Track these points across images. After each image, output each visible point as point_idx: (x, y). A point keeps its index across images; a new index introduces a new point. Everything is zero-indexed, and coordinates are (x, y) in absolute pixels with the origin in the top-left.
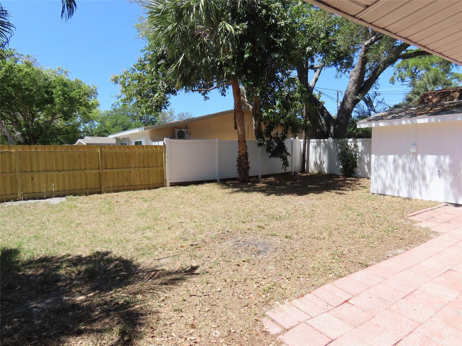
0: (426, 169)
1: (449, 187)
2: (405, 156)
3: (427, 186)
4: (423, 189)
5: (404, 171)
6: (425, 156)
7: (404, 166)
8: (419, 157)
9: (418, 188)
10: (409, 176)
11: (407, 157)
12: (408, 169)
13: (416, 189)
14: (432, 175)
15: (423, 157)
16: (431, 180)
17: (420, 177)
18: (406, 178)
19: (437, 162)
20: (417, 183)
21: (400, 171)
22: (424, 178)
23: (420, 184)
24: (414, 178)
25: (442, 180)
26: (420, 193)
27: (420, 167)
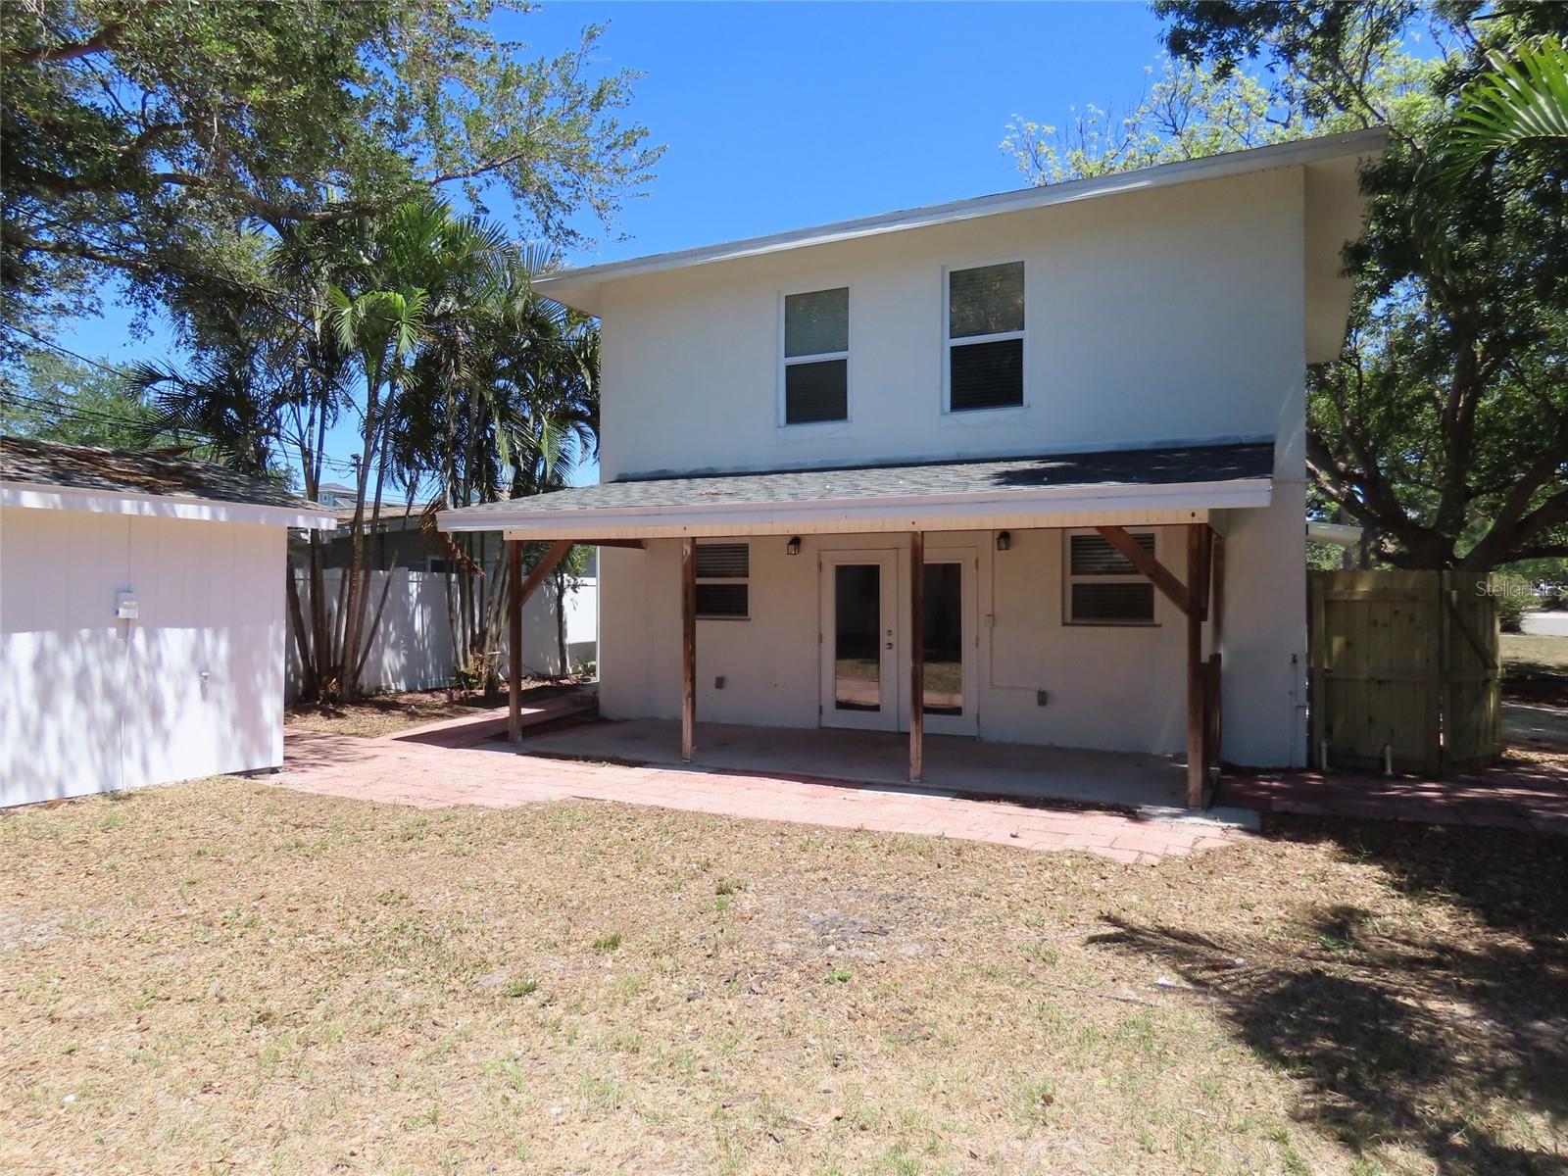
0: (162, 679)
1: (227, 727)
2: (85, 633)
3: (166, 737)
4: (155, 751)
5: (82, 695)
6: (159, 630)
7: (83, 675)
8: (139, 639)
9: (136, 750)
10: (105, 711)
11: (95, 639)
12: (97, 687)
13: (129, 752)
14: (181, 696)
15: (151, 636)
16: (179, 715)
17: (143, 713)
18: (92, 723)
19: (195, 655)
20: (131, 733)
21: (66, 701)
22: (156, 712)
23: (142, 734)
24: (123, 716)
25: (211, 710)
26: (145, 765)
27: (142, 672)
